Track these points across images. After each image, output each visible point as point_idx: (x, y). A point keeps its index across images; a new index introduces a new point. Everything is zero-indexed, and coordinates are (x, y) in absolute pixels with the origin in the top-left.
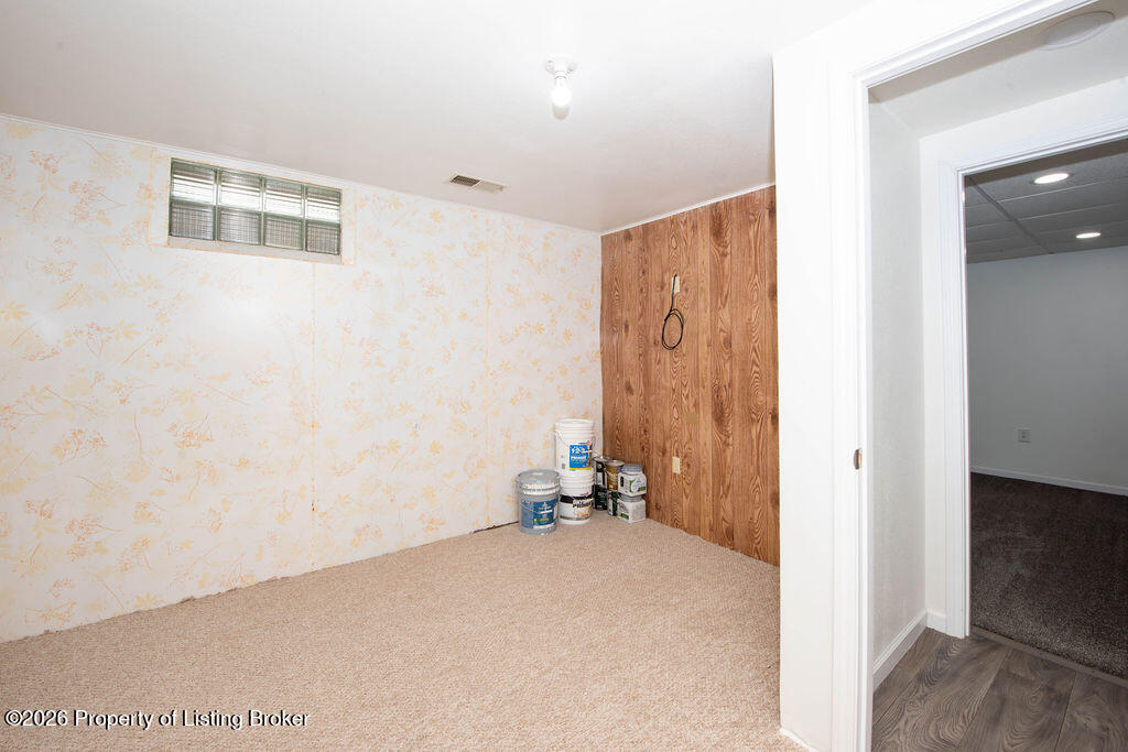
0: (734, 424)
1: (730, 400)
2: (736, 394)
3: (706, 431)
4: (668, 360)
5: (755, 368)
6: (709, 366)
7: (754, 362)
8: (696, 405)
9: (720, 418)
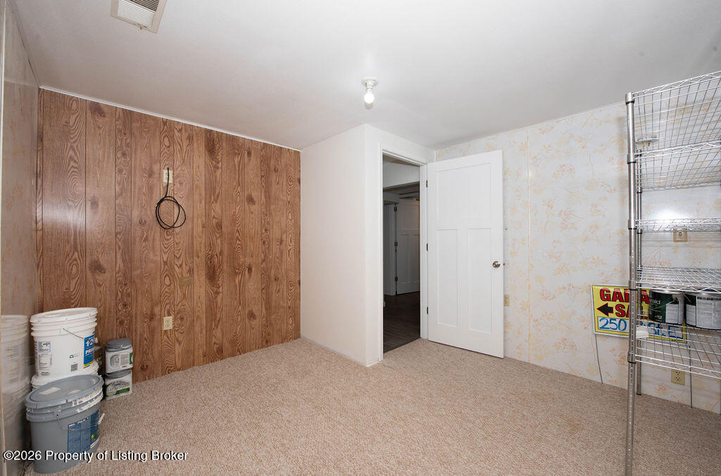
0: (223, 279)
1: (221, 264)
2: (225, 259)
3: (200, 288)
4: (158, 238)
5: (238, 242)
6: (203, 242)
7: (237, 238)
8: (191, 271)
9: (212, 276)
